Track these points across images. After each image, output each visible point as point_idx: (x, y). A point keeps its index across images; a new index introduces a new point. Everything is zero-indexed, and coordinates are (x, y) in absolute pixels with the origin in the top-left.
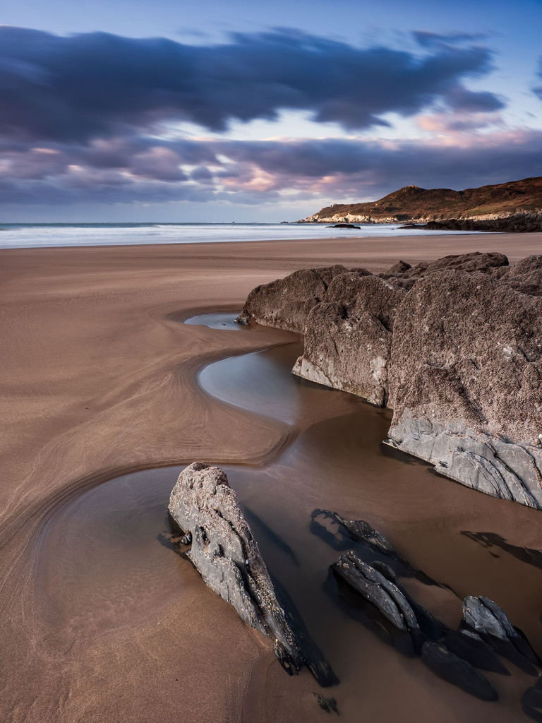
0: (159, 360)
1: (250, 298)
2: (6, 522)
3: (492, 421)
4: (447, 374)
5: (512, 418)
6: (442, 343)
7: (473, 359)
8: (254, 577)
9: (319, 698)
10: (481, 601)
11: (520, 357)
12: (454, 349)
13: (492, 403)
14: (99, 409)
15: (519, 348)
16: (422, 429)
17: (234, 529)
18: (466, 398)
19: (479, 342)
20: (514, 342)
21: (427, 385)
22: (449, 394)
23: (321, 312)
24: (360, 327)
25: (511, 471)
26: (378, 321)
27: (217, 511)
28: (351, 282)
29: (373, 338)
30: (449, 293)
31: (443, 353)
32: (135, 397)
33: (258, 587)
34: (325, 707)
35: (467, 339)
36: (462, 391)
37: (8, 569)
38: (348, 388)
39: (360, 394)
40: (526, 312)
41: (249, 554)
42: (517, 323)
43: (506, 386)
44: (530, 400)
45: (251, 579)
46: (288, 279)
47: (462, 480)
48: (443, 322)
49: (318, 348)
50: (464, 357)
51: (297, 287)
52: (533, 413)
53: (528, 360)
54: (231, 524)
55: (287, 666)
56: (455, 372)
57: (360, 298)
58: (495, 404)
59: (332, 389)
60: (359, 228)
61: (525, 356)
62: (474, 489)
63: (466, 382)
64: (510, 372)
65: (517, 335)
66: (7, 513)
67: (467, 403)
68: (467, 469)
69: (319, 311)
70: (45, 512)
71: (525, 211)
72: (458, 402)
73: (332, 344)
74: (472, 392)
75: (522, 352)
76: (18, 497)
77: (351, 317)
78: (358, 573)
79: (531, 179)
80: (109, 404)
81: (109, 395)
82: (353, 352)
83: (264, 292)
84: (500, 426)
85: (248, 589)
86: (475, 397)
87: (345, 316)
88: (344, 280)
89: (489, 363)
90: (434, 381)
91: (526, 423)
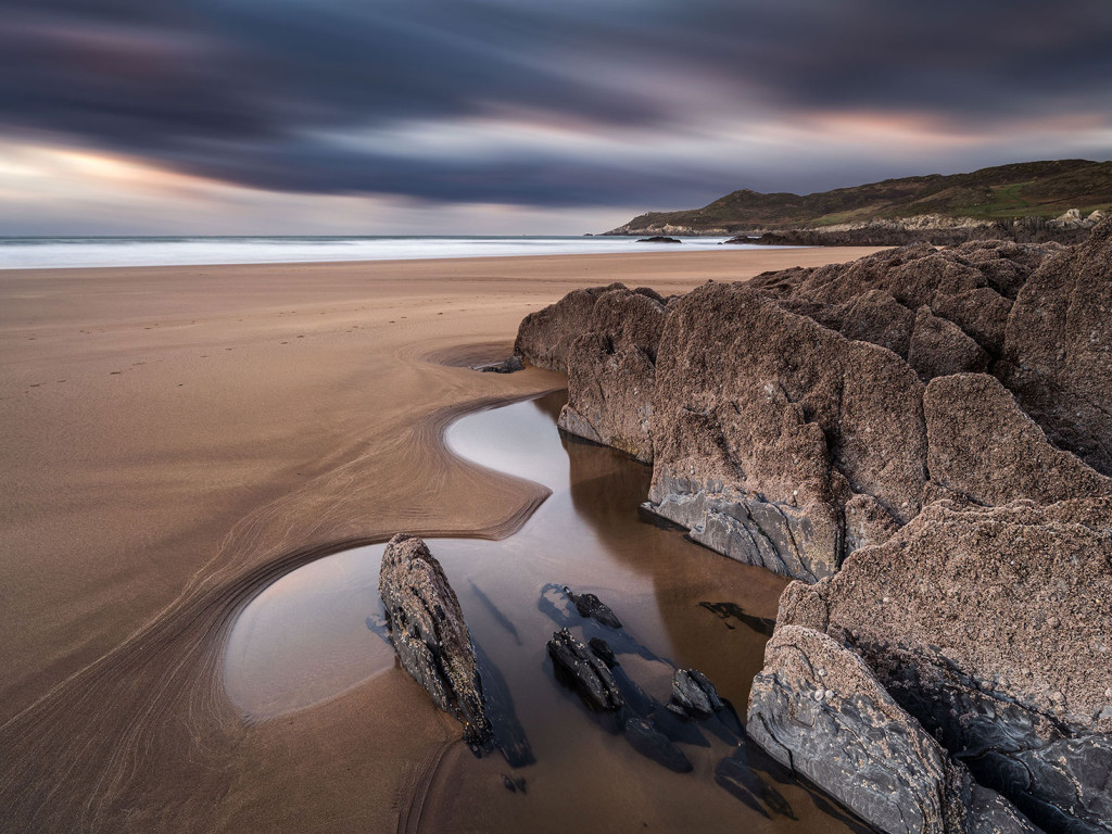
0: (399, 412)
1: (521, 331)
2: (179, 611)
3: (750, 477)
4: (706, 421)
5: (769, 473)
6: (704, 381)
7: (734, 401)
8: (449, 659)
9: (507, 778)
10: (689, 674)
11: (781, 397)
12: (715, 389)
13: (751, 455)
14: (314, 474)
15: (781, 385)
16: (680, 488)
17: (427, 609)
18: (725, 450)
19: (741, 378)
20: (776, 378)
21: (686, 435)
22: (709, 445)
23: (584, 345)
24: (626, 365)
25: (764, 534)
26: (646, 356)
27: (413, 589)
28: (617, 304)
29: (640, 378)
30: (712, 315)
31: (704, 394)
32: (361, 458)
33: (452, 670)
34: (511, 787)
35: (728, 375)
36: (721, 442)
37: (178, 663)
38: (616, 443)
39: (629, 450)
40: (790, 337)
41: (443, 635)
42: (780, 352)
43: (765, 434)
44: (788, 449)
45: (443, 661)
46: (561, 304)
47: (715, 547)
48: (704, 354)
49: (583, 393)
50: (726, 399)
51: (571, 314)
52: (790, 466)
53: (790, 401)
54: (424, 602)
55: (475, 749)
56: (715, 418)
57: (627, 325)
58: (754, 458)
59: (600, 445)
60: (679, 241)
61: (786, 395)
62: (726, 556)
63: (726, 430)
64: (769, 418)
65: (780, 369)
66: (182, 600)
67: (726, 456)
68: (720, 533)
69: (581, 344)
70: (232, 597)
71: (884, 221)
72: (716, 455)
73: (597, 387)
74: (732, 443)
75: (784, 390)
76: (198, 583)
77: (617, 352)
78: (568, 651)
79: (892, 181)
80: (328, 468)
81: (329, 458)
82: (620, 397)
83: (536, 321)
84: (757, 483)
85: (441, 672)
86: (735, 449)
87: (611, 351)
88: (609, 301)
89: (749, 405)
90: (692, 429)
91: (783, 478)
